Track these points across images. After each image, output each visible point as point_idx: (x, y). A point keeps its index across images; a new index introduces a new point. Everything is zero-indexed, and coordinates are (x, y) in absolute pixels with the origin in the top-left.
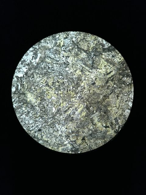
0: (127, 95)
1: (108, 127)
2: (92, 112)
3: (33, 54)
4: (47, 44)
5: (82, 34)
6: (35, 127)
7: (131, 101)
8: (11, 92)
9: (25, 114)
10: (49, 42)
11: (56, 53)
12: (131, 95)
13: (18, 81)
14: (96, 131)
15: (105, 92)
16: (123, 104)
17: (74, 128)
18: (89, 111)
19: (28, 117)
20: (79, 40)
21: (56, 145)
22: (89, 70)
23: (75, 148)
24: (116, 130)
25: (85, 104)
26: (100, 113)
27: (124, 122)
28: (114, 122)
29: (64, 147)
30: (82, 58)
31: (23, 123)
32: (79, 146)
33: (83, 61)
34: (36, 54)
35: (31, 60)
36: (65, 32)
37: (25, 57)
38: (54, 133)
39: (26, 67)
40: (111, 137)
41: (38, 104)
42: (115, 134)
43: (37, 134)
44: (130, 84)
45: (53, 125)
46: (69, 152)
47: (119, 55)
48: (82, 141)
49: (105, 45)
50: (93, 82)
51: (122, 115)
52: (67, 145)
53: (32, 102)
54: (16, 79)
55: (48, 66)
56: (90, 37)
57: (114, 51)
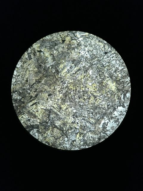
0: (18, 81)
1: (38, 51)
2: (53, 67)
3: (107, 127)
4: (93, 136)
6: (110, 57)
7: (14, 75)
9: (119, 70)
10: (91, 138)
11: (84, 127)
12: (14, 81)
13: (123, 102)
14: (51, 48)
15: (39, 86)
16: (22, 73)
17: (73, 52)
18: (56, 68)
19: (116, 67)
20: (61, 139)
21: (90, 37)
22: (54, 109)
23: (72, 33)
24: (30, 48)
25: (59, 75)
26: (45, 66)
28: (32, 56)
29: (83, 35)
30: (59, 121)
31: (121, 62)
32: (68, 34)
33: (59, 118)
34: (104, 128)
35: (109, 122)
37: (116, 126)
39: (115, 115)
41: (106, 79)
43: (109, 50)
44: (14, 92)
45: (93, 57)
47: (23, 122)
48: (66, 39)
49: (36, 132)
50: (51, 97)
51: (24, 62)
52: (81, 36)
53: (111, 81)
54: (125, 105)
55: (93, 115)
56: (50, 140)
57: (28, 125)
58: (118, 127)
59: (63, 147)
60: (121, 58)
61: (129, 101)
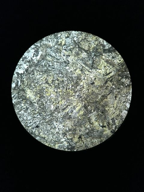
0: (125, 96)
1: (105, 127)
2: (90, 112)
3: (34, 52)
4: (49, 42)
5: (84, 34)
6: (33, 123)
7: (129, 102)
8: (11, 87)
9: (24, 110)
10: (50, 40)
11: (57, 52)
12: (129, 96)
13: (19, 78)
14: (93, 130)
15: (104, 92)
16: (121, 105)
17: (71, 127)
18: (87, 110)
19: (26, 113)
20: (80, 39)
21: (53, 142)
22: (89, 70)
23: (71, 146)
24: (113, 130)
25: (84, 103)
26: (98, 112)
27: (121, 123)
28: (111, 121)
29: (60, 144)
30: (82, 57)
31: (21, 118)
32: (76, 144)
33: (83, 61)
34: (37, 51)
35: (32, 57)
36: (67, 32)
37: (26, 54)
38: (51, 130)
39: (27, 64)
40: (107, 137)
41: (37, 101)
42: (112, 134)
43: (34, 130)
44: (129, 86)
45: (51, 123)
46: (65, 149)
47: (119, 56)
48: (78, 139)
49: (106, 46)
50: (92, 81)
51: (119, 115)
52: (63, 143)
53: (31, 99)
54: (16, 75)
55: (49, 64)
56: (92, 38)
57: (114, 52)
60: (22, 123)
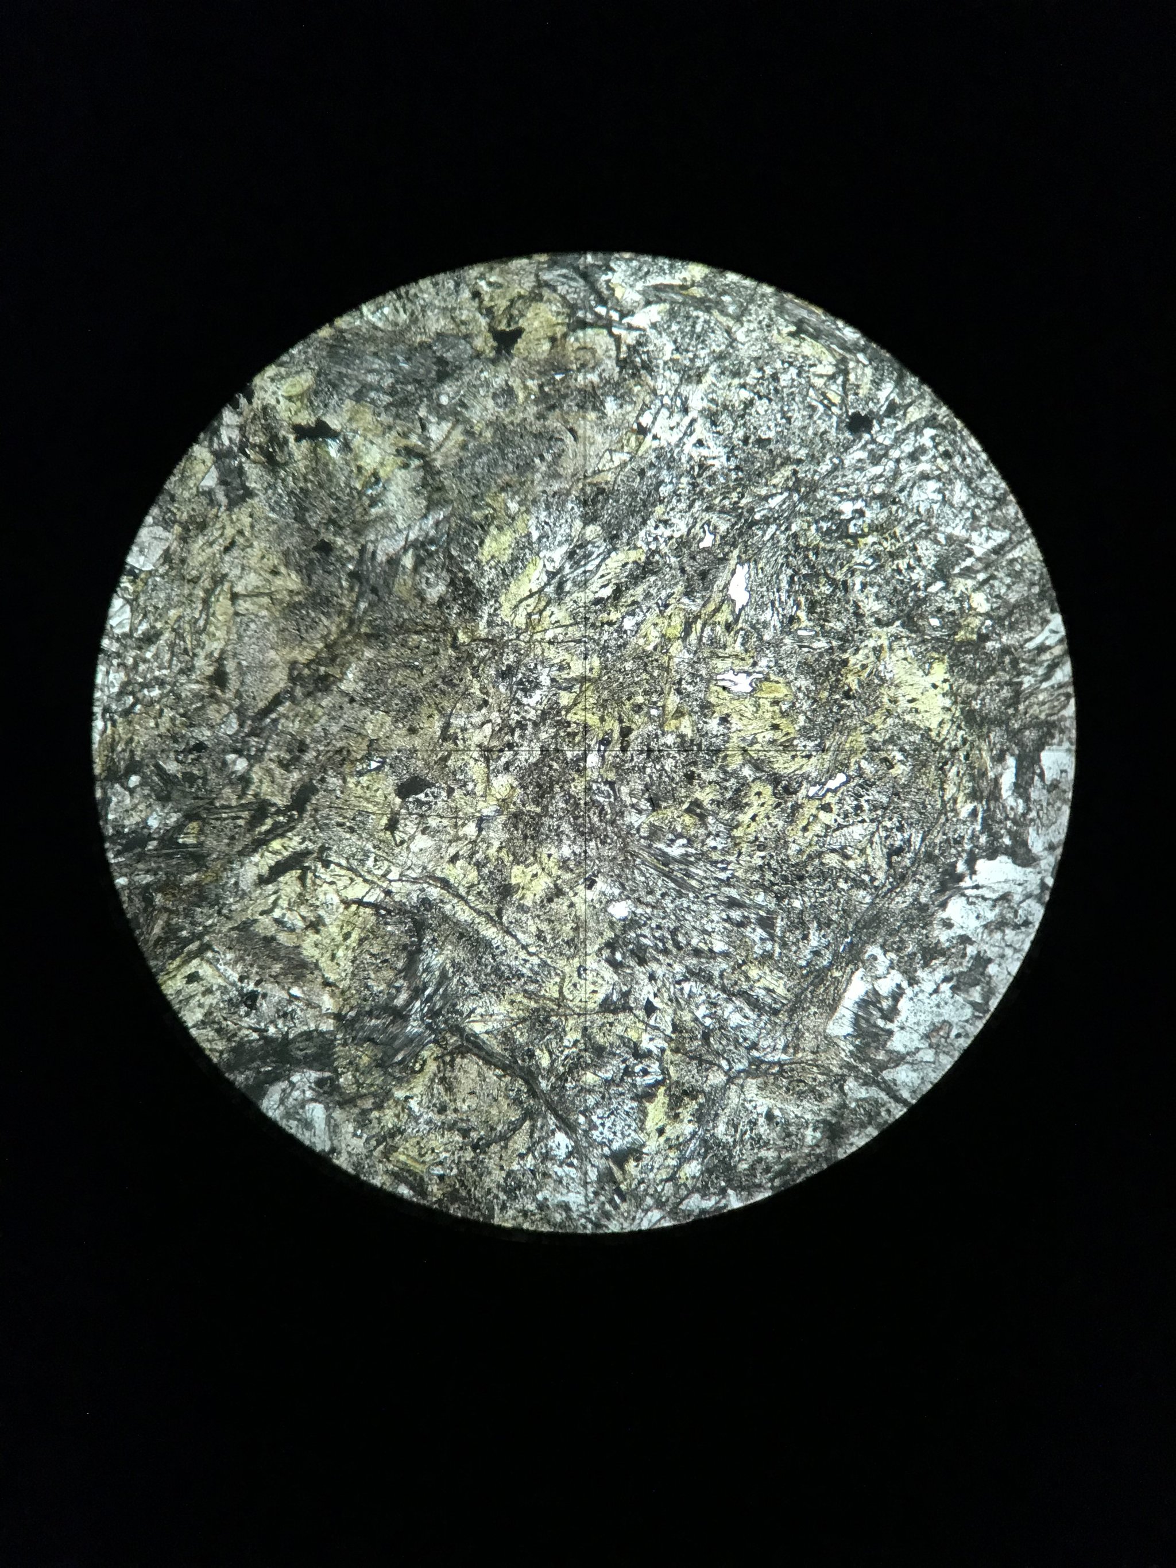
0: (143, 686)
1: (301, 433)
2: (431, 555)
3: (890, 1033)
4: (777, 1112)
6: (895, 454)
7: (111, 637)
9: (969, 562)
10: (763, 1129)
11: (706, 1037)
12: (110, 686)
13: (1015, 822)
14: (402, 404)
16: (173, 613)
17: (585, 428)
18: (452, 565)
19: (949, 538)
20: (520, 1141)
21: (726, 299)
22: (447, 897)
23: (576, 269)
24: (235, 406)
25: (482, 624)
26: (363, 551)
28: (255, 475)
29: (667, 280)
30: (499, 995)
31: (989, 490)
32: (541, 284)
33: (496, 970)
34: (869, 1035)
35: (909, 992)
37: (958, 1012)
39: (951, 933)
41: (864, 635)
43: (882, 395)
44: (116, 776)
45: (750, 459)
47: (199, 1015)
48: (522, 323)
49: (309, 1094)
50: (419, 803)
51: (187, 530)
52: (644, 293)
53: (910, 653)
54: (1036, 843)
55: (772, 938)
56: (428, 1158)
57: (241, 1044)
58: (980, 1025)
59: (542, 1206)
60: (984, 456)
61: (1066, 810)
